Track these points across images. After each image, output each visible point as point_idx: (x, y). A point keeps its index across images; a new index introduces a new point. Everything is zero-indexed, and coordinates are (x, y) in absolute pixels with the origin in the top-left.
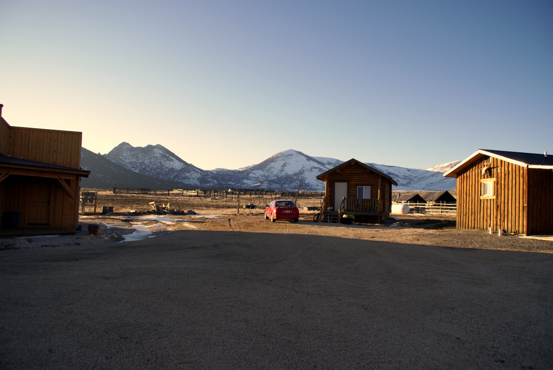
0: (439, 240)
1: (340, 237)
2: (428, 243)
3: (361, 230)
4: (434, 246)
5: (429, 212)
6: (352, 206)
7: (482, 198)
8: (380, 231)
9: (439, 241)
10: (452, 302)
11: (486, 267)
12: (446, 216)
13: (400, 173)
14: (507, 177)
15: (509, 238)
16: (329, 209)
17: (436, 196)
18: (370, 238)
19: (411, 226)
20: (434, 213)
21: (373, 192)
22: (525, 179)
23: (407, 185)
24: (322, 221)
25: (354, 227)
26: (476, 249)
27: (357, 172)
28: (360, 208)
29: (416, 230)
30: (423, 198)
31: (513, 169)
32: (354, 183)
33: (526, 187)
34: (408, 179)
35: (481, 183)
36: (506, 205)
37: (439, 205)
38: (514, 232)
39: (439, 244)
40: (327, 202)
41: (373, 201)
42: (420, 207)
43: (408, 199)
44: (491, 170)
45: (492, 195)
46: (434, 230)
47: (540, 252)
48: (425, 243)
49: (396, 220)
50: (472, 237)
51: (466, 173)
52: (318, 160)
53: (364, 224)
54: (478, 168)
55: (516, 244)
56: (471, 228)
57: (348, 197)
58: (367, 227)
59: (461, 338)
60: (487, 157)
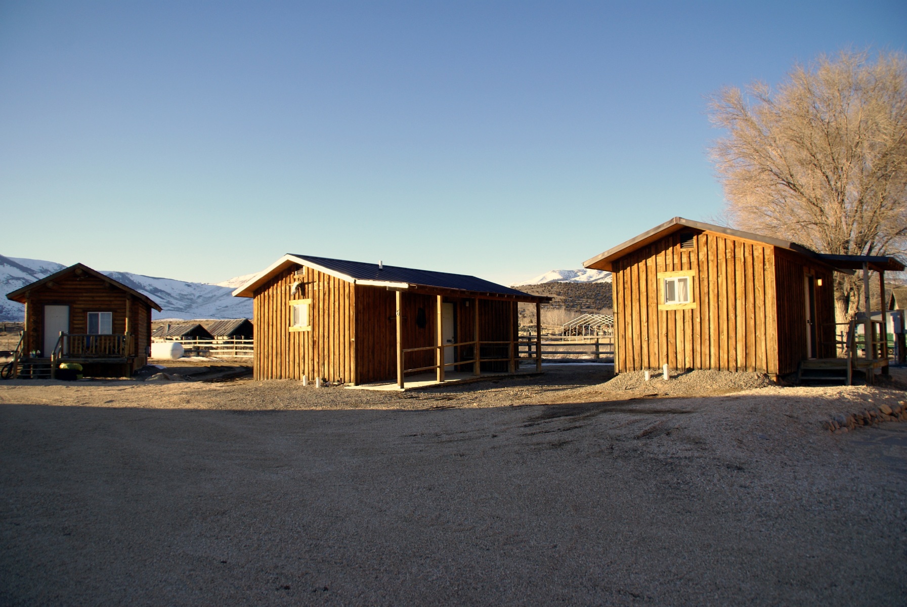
0: (223, 400)
1: (47, 405)
2: (203, 407)
3: (92, 390)
4: (213, 410)
5: (217, 353)
6: (78, 347)
7: (291, 330)
8: (125, 391)
9: (222, 402)
10: (224, 502)
11: (287, 439)
12: (244, 360)
13: (173, 289)
14: (327, 297)
15: (330, 390)
16: (33, 354)
17: (231, 328)
18: (105, 403)
19: (183, 379)
20: (223, 356)
21: (116, 322)
22: (352, 300)
23: (186, 309)
24: (19, 377)
25: (81, 385)
26: (279, 411)
27: (88, 287)
28: (92, 351)
29: (191, 384)
30: (209, 331)
31: (336, 286)
32: (82, 306)
33: (353, 312)
34: (187, 300)
35: (290, 307)
36: (326, 340)
37: (232, 343)
38: (338, 381)
39: (221, 407)
40: (28, 341)
41: (117, 338)
42: (202, 347)
43: (183, 334)
44: (305, 286)
45: (306, 325)
46: (219, 384)
47: (369, 409)
48: (199, 407)
49: (159, 369)
50: (276, 392)
51: (267, 290)
52: (21, 264)
53: (101, 378)
54: (286, 283)
55: (339, 398)
56: (277, 378)
57: (70, 332)
58: (106, 383)
59: (228, 561)
60: (298, 267)
